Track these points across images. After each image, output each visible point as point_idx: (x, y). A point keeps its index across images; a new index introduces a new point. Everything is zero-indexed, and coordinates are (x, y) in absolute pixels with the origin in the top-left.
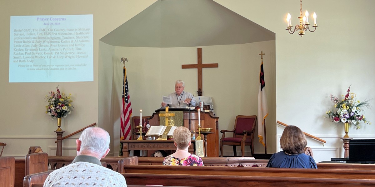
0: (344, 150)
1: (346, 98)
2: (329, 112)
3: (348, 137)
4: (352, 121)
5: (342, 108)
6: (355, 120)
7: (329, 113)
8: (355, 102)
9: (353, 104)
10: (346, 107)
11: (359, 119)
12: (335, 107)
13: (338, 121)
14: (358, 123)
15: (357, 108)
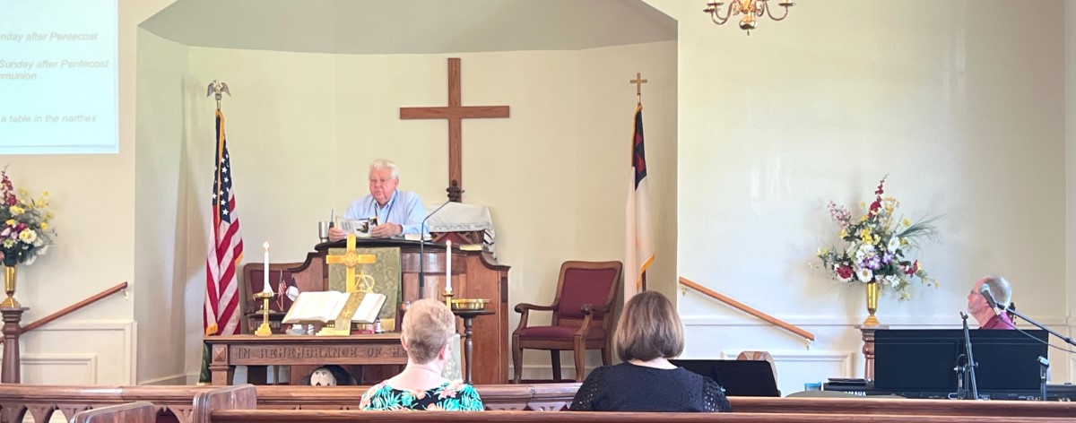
0: (865, 360)
1: (873, 212)
2: (825, 251)
3: (875, 321)
4: (888, 277)
5: (861, 239)
6: (895, 276)
7: (825, 256)
8: (899, 225)
9: (892, 228)
10: (871, 238)
11: (907, 273)
12: (842, 237)
13: (849, 279)
14: (902, 285)
15: (903, 241)
